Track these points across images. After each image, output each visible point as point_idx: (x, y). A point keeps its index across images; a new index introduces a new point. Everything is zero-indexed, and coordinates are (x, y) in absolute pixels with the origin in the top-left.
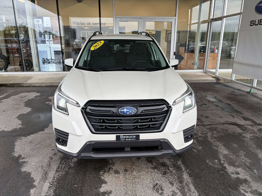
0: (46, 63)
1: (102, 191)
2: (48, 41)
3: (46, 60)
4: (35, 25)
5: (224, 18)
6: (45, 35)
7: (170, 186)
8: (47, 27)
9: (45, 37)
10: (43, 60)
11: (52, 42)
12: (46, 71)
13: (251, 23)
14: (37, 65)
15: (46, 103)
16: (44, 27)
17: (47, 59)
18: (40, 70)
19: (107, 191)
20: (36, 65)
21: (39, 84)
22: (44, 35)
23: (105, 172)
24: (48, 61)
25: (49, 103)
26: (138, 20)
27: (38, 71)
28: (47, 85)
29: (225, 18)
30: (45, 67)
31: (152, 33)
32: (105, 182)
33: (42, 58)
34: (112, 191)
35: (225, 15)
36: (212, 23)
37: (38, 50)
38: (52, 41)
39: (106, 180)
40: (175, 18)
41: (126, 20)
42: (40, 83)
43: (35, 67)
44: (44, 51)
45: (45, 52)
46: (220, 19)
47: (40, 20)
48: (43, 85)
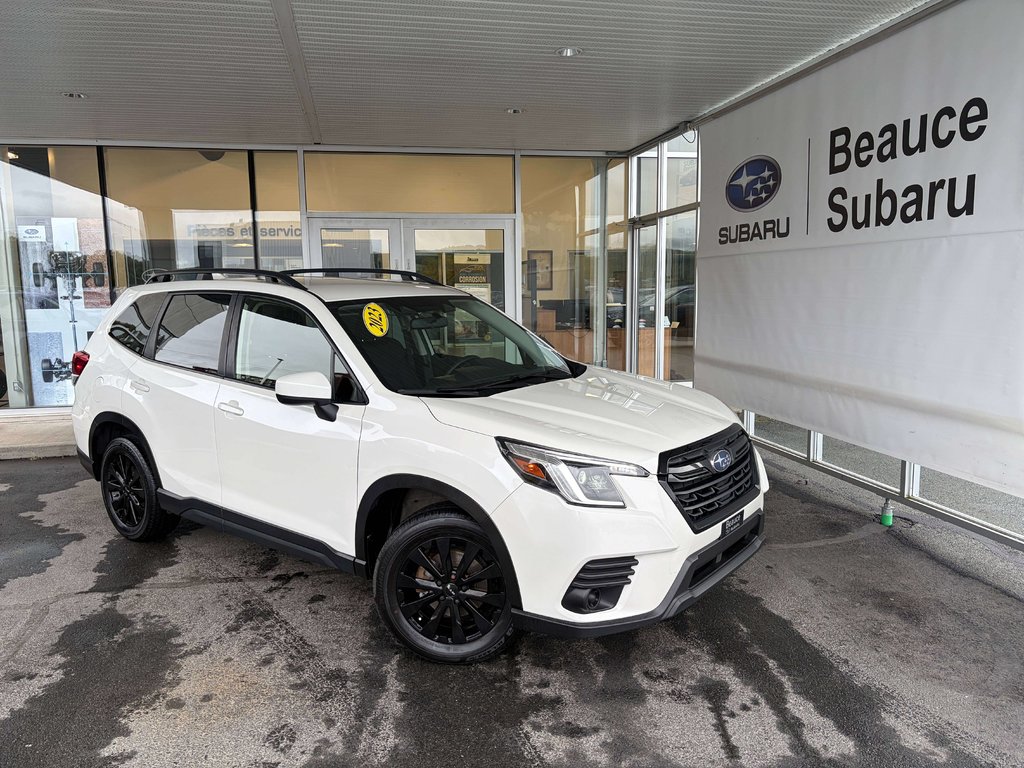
0: (57, 376)
1: (107, 755)
2: (66, 298)
3: (57, 366)
4: (21, 245)
5: (662, 217)
6: (58, 278)
7: (323, 727)
8: (65, 253)
9: (55, 287)
10: (46, 365)
11: (79, 304)
12: (56, 404)
13: (721, 235)
14: (20, 383)
15: (22, 515)
16: (52, 253)
17: (59, 362)
18: (31, 404)
19: (121, 754)
20: (16, 385)
21: (16, 453)
22: (54, 279)
23: (137, 707)
24: (64, 370)
25: (33, 516)
26: (388, 223)
27: (24, 405)
28: (48, 456)
29: (665, 219)
30: (51, 393)
31: (479, 262)
32: (126, 732)
33: (42, 358)
34: (136, 753)
35: (664, 208)
36: (636, 232)
37: (29, 331)
38: (79, 298)
39: (132, 726)
40: (513, 216)
41: (346, 225)
42: (22, 449)
43: (13, 394)
44: (51, 335)
45: (55, 338)
46: (652, 220)
47: (41, 229)
48: (33, 455)
